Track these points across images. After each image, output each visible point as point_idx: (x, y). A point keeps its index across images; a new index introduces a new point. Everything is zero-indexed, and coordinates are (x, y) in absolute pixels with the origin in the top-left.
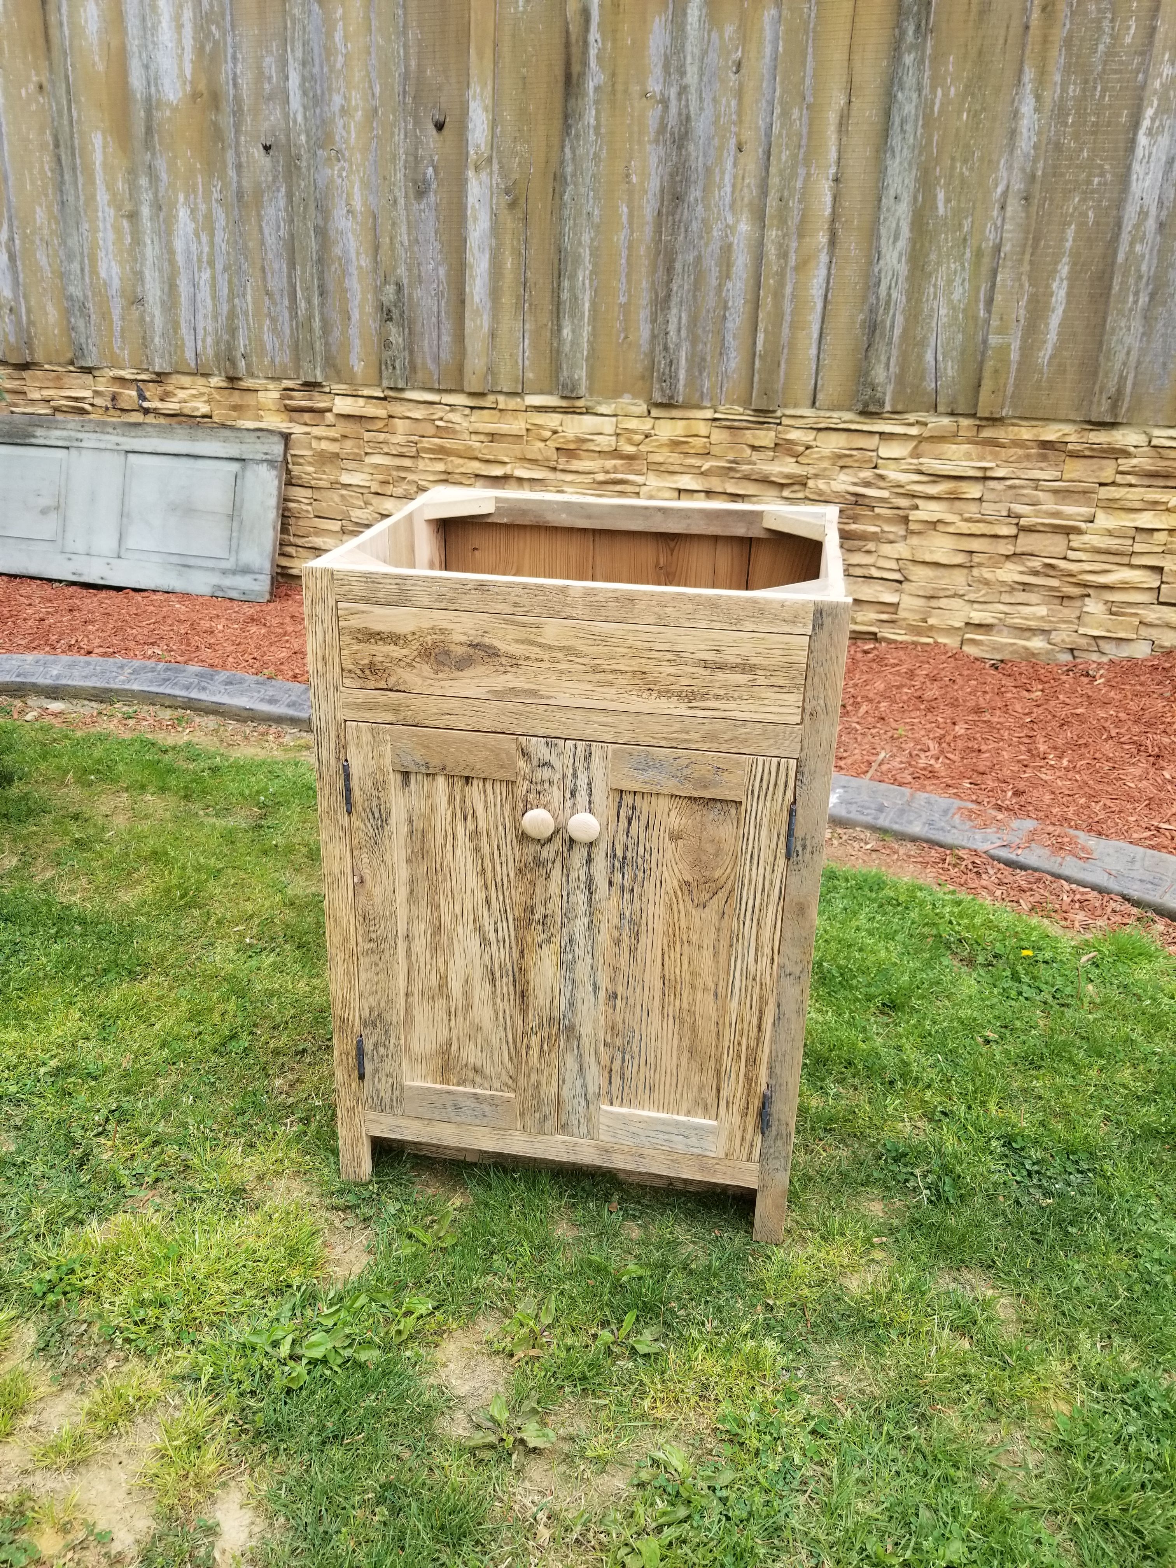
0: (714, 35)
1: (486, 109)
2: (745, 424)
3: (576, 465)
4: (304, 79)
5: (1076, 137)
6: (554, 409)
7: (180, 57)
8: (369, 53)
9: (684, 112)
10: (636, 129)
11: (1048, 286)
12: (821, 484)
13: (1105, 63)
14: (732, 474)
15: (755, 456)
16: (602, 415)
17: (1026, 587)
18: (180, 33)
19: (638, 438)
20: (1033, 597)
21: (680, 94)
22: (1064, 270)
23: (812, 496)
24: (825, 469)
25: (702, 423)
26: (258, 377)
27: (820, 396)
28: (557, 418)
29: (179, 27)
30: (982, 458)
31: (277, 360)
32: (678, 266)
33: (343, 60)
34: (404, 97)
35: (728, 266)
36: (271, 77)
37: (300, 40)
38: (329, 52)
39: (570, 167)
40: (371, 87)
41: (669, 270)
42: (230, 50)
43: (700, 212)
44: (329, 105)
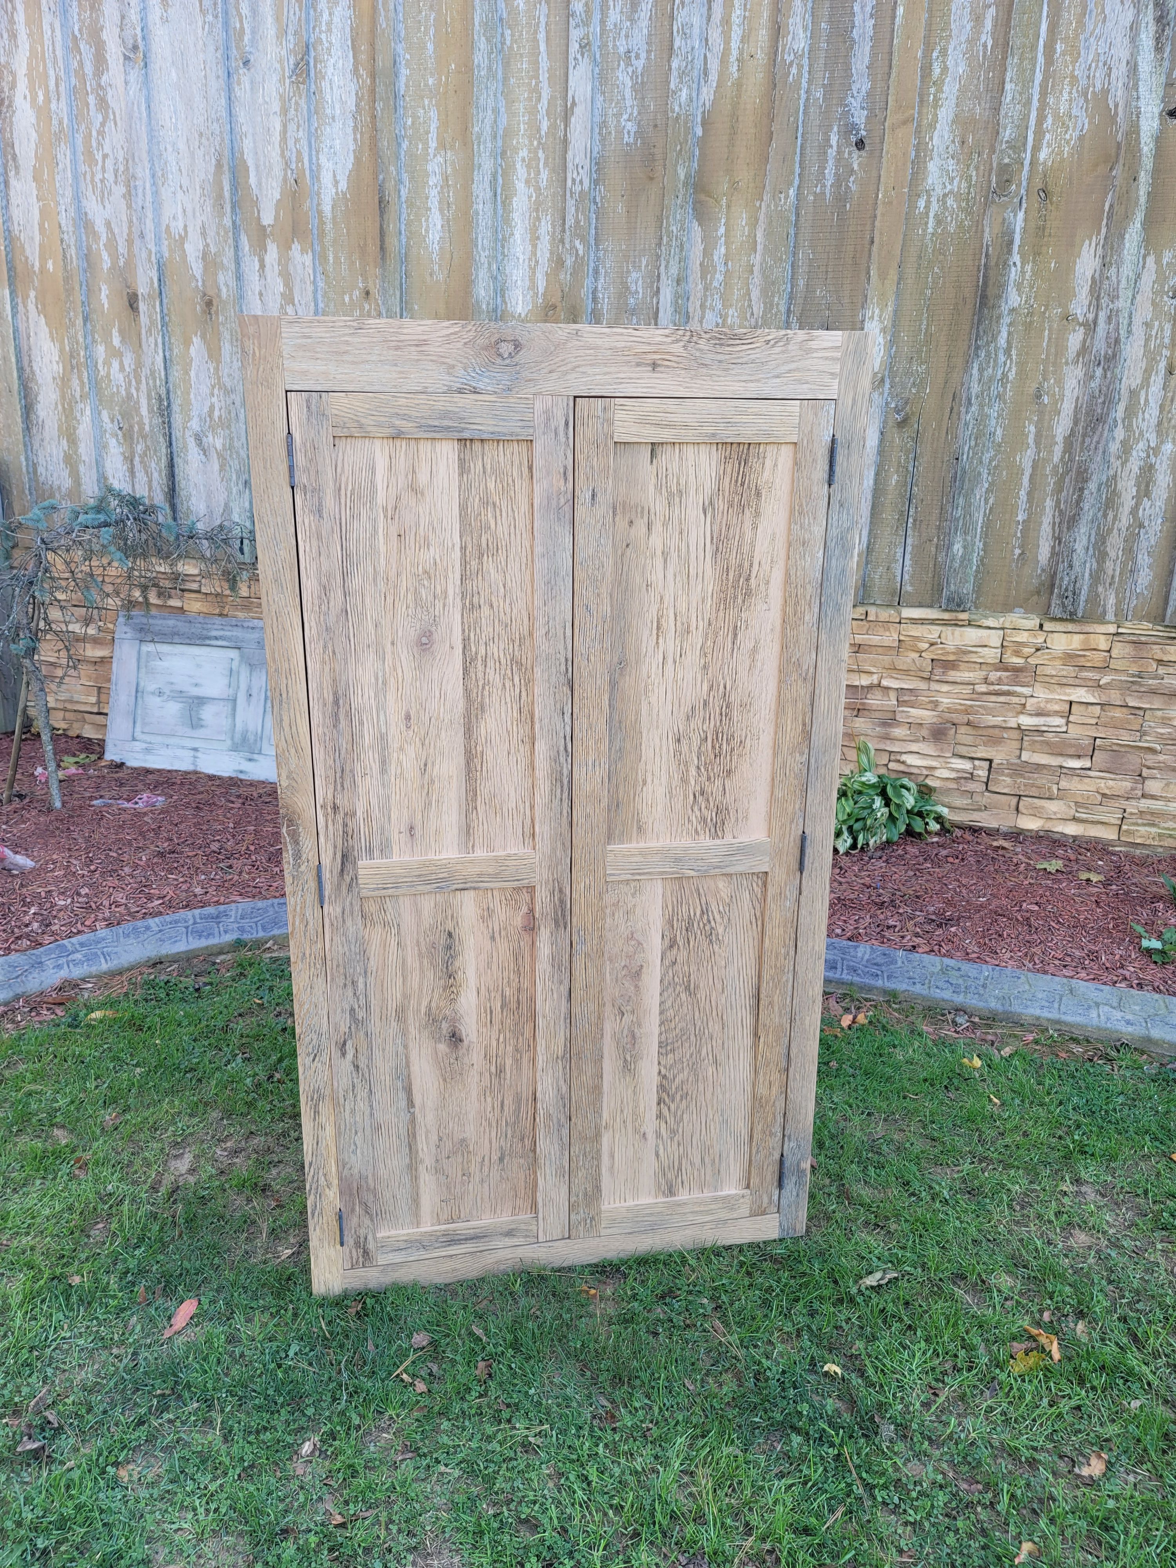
0: (1151, 260)
1: (884, 330)
2: (1153, 639)
3: (953, 675)
4: (677, 296)
6: (933, 622)
7: (533, 270)
8: (752, 272)
9: (1113, 335)
10: (1053, 350)
14: (1134, 688)
15: (1161, 671)
16: (990, 628)
18: (535, 246)
19: (1027, 651)
21: (1109, 318)
25: (1102, 637)
28: (936, 630)
29: (535, 239)
32: (1092, 486)
33: (722, 278)
34: (788, 317)
35: (1147, 486)
36: (637, 292)
37: (677, 258)
38: (706, 269)
39: (975, 388)
40: (750, 306)
41: (1082, 490)
42: (592, 265)
43: (1120, 433)
44: (701, 322)
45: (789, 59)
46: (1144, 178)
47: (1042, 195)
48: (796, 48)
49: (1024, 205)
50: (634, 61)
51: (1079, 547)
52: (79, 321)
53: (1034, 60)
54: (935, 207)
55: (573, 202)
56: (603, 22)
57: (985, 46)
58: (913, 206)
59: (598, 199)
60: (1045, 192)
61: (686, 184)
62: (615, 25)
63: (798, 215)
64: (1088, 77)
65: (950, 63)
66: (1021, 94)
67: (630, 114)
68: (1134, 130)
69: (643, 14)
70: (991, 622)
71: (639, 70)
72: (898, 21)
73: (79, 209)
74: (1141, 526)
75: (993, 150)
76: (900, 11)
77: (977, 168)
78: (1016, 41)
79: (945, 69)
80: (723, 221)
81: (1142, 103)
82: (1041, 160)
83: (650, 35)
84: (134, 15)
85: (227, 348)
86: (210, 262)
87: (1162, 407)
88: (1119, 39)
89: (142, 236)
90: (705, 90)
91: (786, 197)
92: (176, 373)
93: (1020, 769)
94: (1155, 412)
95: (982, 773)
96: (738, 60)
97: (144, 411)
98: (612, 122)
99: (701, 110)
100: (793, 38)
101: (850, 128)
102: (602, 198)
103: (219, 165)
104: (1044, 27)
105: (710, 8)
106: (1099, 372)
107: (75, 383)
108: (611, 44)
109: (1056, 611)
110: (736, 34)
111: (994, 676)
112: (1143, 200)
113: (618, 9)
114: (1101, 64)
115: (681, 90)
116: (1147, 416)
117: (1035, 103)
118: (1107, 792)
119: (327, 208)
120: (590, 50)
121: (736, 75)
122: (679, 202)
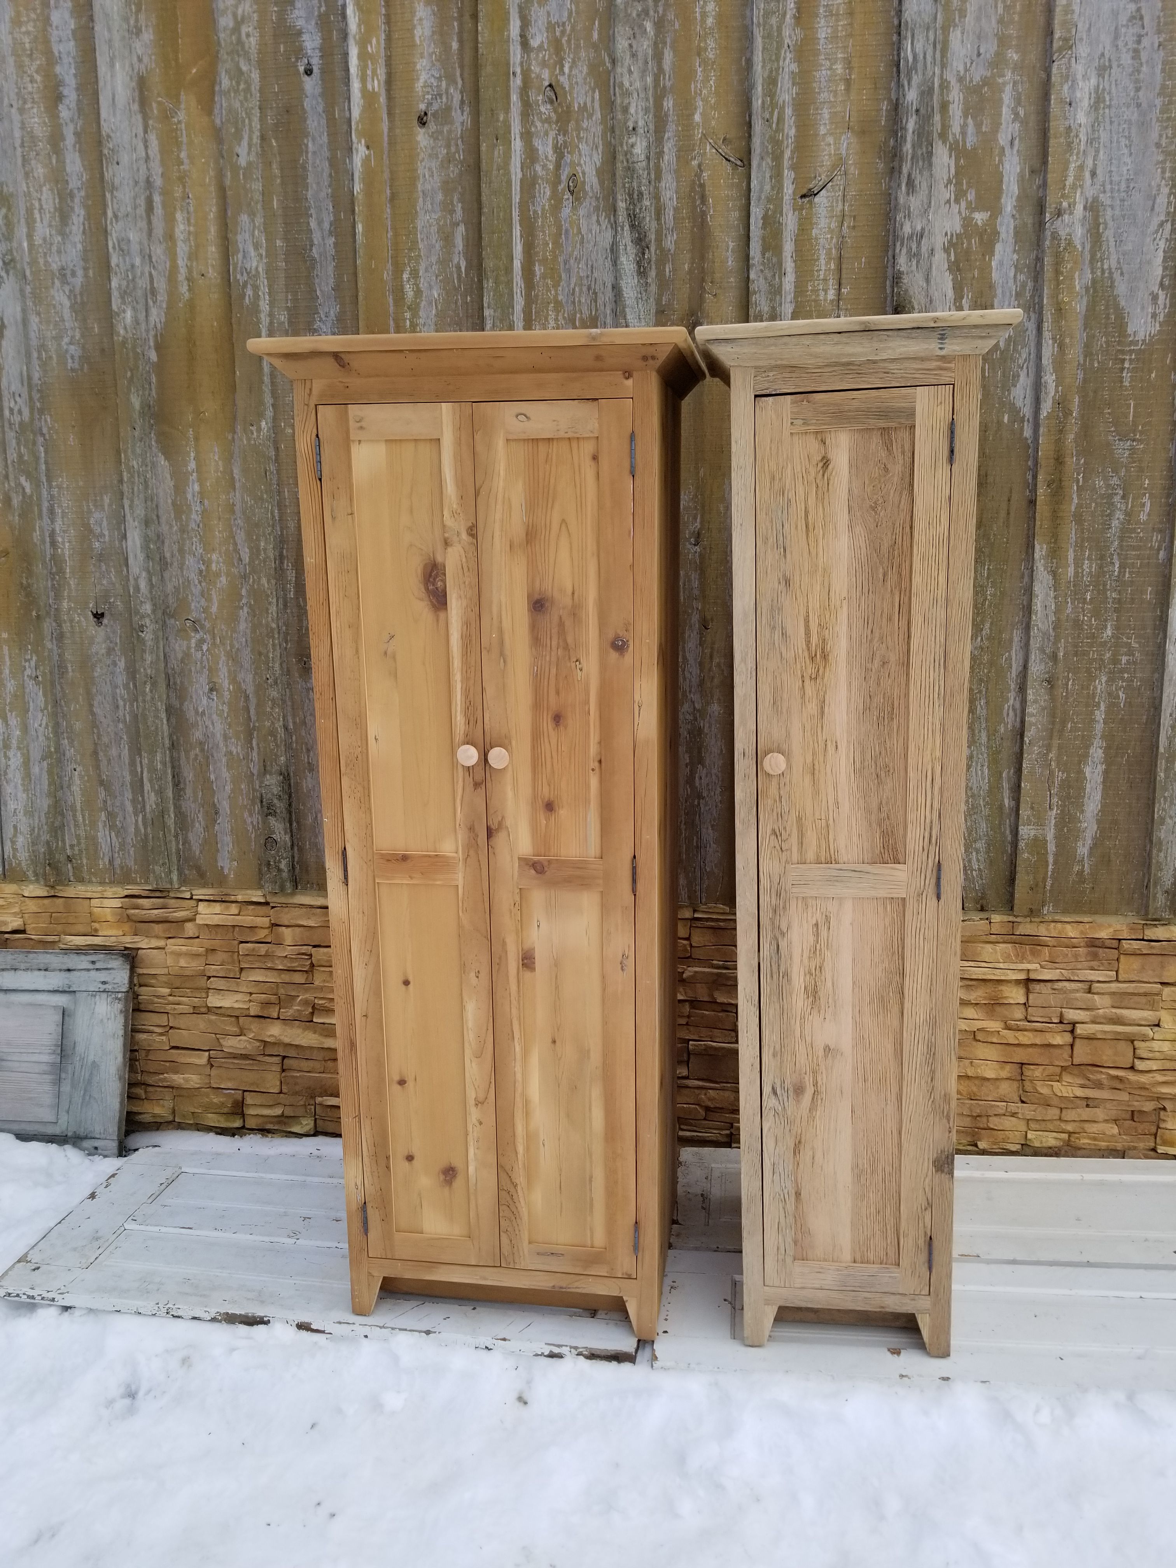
4: (146, 540)
5: (1096, 613)
8: (233, 512)
11: (1080, 772)
13: (1121, 538)
14: (722, 981)
17: (1088, 1103)
20: (1099, 1113)
22: (1097, 752)
26: (90, 882)
30: (1022, 959)
31: (117, 862)
33: (198, 519)
34: (282, 563)
35: (700, 752)
36: (102, 535)
37: (142, 496)
38: (180, 509)
40: (236, 551)
42: (45, 504)
44: (181, 569)
45: (242, 278)
48: (248, 266)
50: (70, 279)
53: (509, 283)
55: (13, 434)
56: (30, 236)
57: (459, 267)
59: (45, 430)
61: (142, 414)
62: (45, 239)
63: (277, 449)
64: (574, 302)
65: (423, 285)
67: (73, 337)
69: (74, 228)
71: (78, 290)
72: (359, 238)
74: (700, 796)
76: (360, 228)
78: (489, 264)
79: (418, 293)
80: (192, 455)
83: (85, 251)
87: (701, 664)
88: (601, 262)
90: (154, 311)
91: (259, 430)
94: (695, 671)
96: (188, 279)
98: (52, 345)
99: (152, 333)
100: (244, 257)
102: (49, 429)
104: (518, 249)
105: (150, 222)
108: (41, 261)
110: (182, 249)
113: (46, 222)
114: (585, 289)
115: (124, 311)
116: (687, 675)
118: (710, 1104)
120: (14, 268)
121: (187, 295)
122: (137, 433)
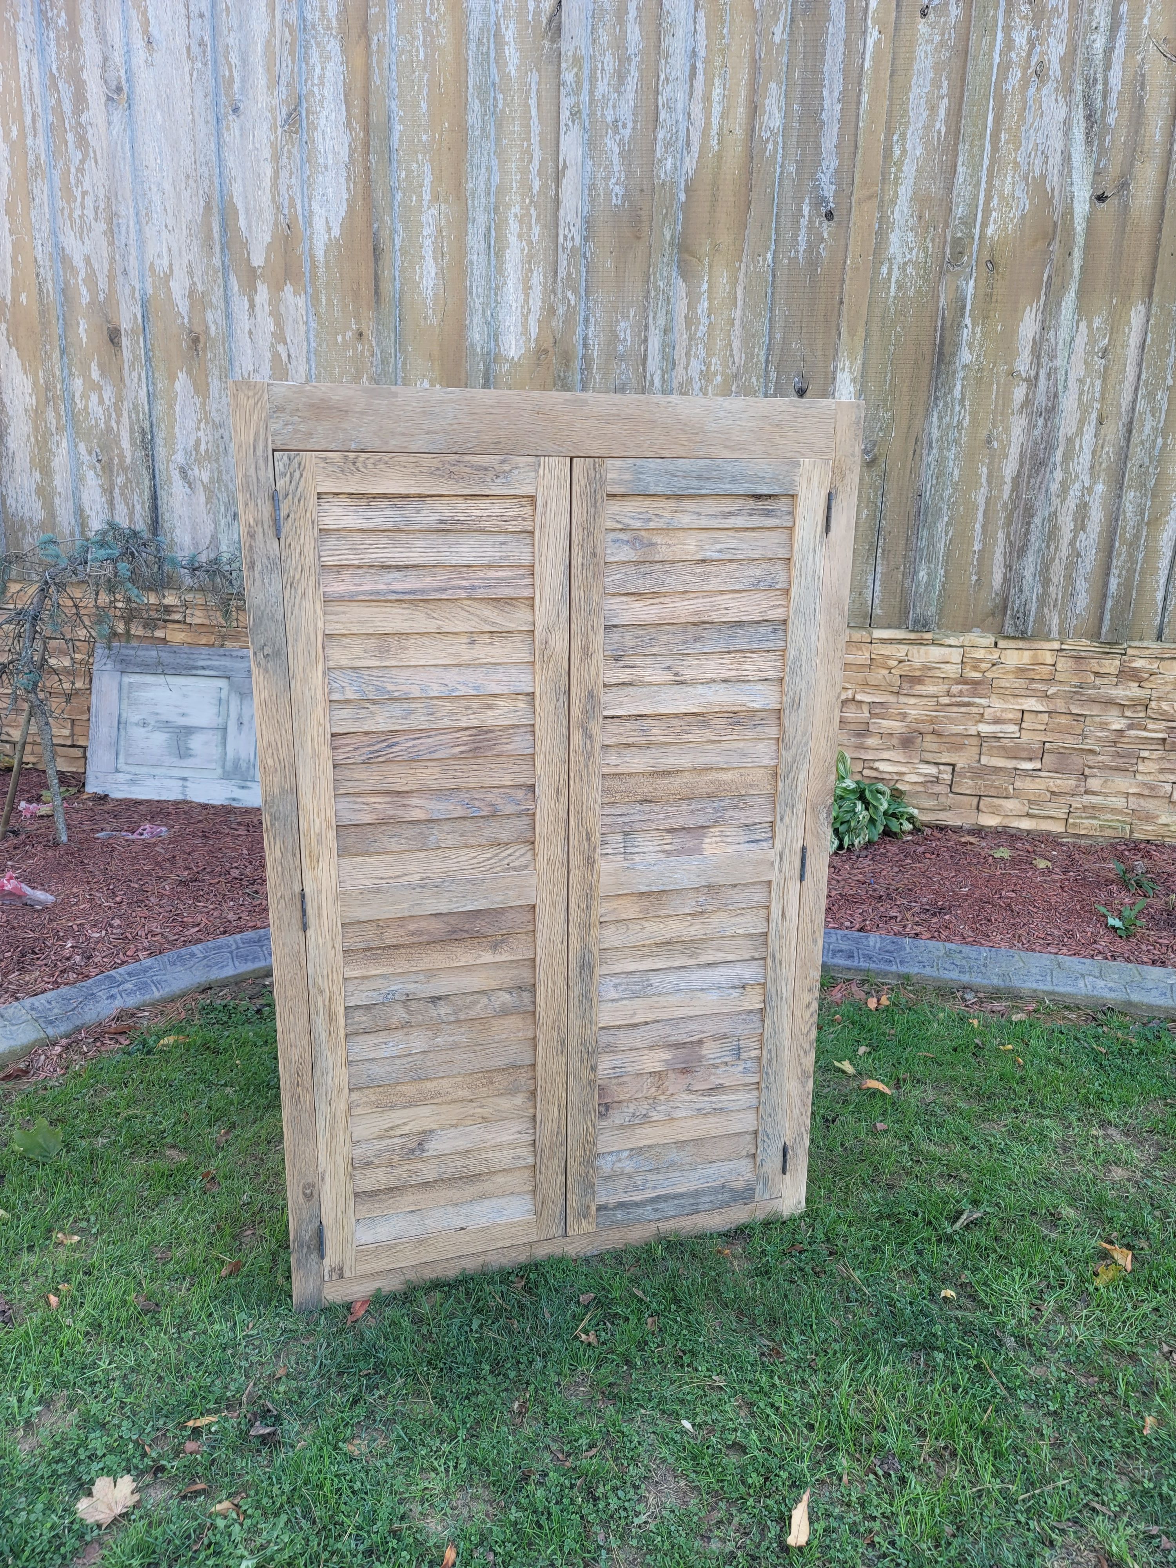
0: (1083, 325)
1: (854, 380)
2: (1091, 654)
3: (919, 689)
4: (664, 345)
6: (900, 641)
7: (526, 317)
9: (1052, 390)
10: (1000, 402)
12: (1165, 706)
14: (1077, 697)
15: (1098, 682)
16: (950, 646)
18: (527, 295)
19: (984, 666)
21: (1049, 375)
23: (1154, 716)
24: (1168, 693)
25: (1048, 653)
27: (1166, 631)
28: (904, 648)
29: (527, 288)
32: (1037, 520)
33: (705, 329)
34: (767, 366)
35: (1083, 521)
36: (625, 340)
37: (664, 310)
38: (691, 321)
39: (936, 433)
40: (731, 355)
41: (1028, 524)
42: (583, 314)
43: (1058, 475)
44: (686, 369)
45: (765, 135)
46: (1077, 253)
47: (990, 266)
48: (772, 126)
49: (974, 275)
50: (621, 131)
51: (1028, 573)
52: (56, 355)
53: (982, 147)
54: (896, 273)
55: (565, 256)
56: (591, 92)
57: (939, 132)
58: (876, 272)
59: (588, 255)
60: (992, 263)
61: (671, 244)
62: (603, 95)
63: (774, 276)
64: (1029, 164)
65: (909, 146)
66: (971, 176)
67: (619, 178)
68: (1069, 211)
69: (629, 87)
70: (952, 641)
71: (626, 139)
72: (863, 107)
73: (56, 243)
74: (1079, 555)
75: (946, 225)
76: (865, 98)
77: (933, 241)
78: (967, 129)
79: (904, 152)
80: (706, 278)
81: (1075, 189)
82: (989, 235)
83: (636, 107)
84: (117, 58)
85: (215, 384)
86: (197, 300)
87: (1094, 453)
88: (1054, 132)
89: (125, 272)
90: (687, 159)
91: (765, 260)
92: (160, 407)
93: (980, 772)
94: (1089, 457)
95: (947, 777)
96: (718, 134)
97: (125, 444)
98: (601, 185)
99: (684, 178)
100: (769, 118)
101: (820, 201)
102: (592, 254)
103: (208, 207)
104: (990, 118)
105: (692, 86)
106: (1041, 422)
107: (51, 415)
108: (599, 113)
109: (1009, 630)
110: (716, 110)
111: (956, 689)
112: (1076, 272)
113: (606, 81)
114: (1039, 153)
115: (666, 159)
116: (1081, 460)
117: (983, 185)
118: (1056, 790)
119: (320, 253)
120: (580, 118)
121: (716, 148)
122: (665, 260)
